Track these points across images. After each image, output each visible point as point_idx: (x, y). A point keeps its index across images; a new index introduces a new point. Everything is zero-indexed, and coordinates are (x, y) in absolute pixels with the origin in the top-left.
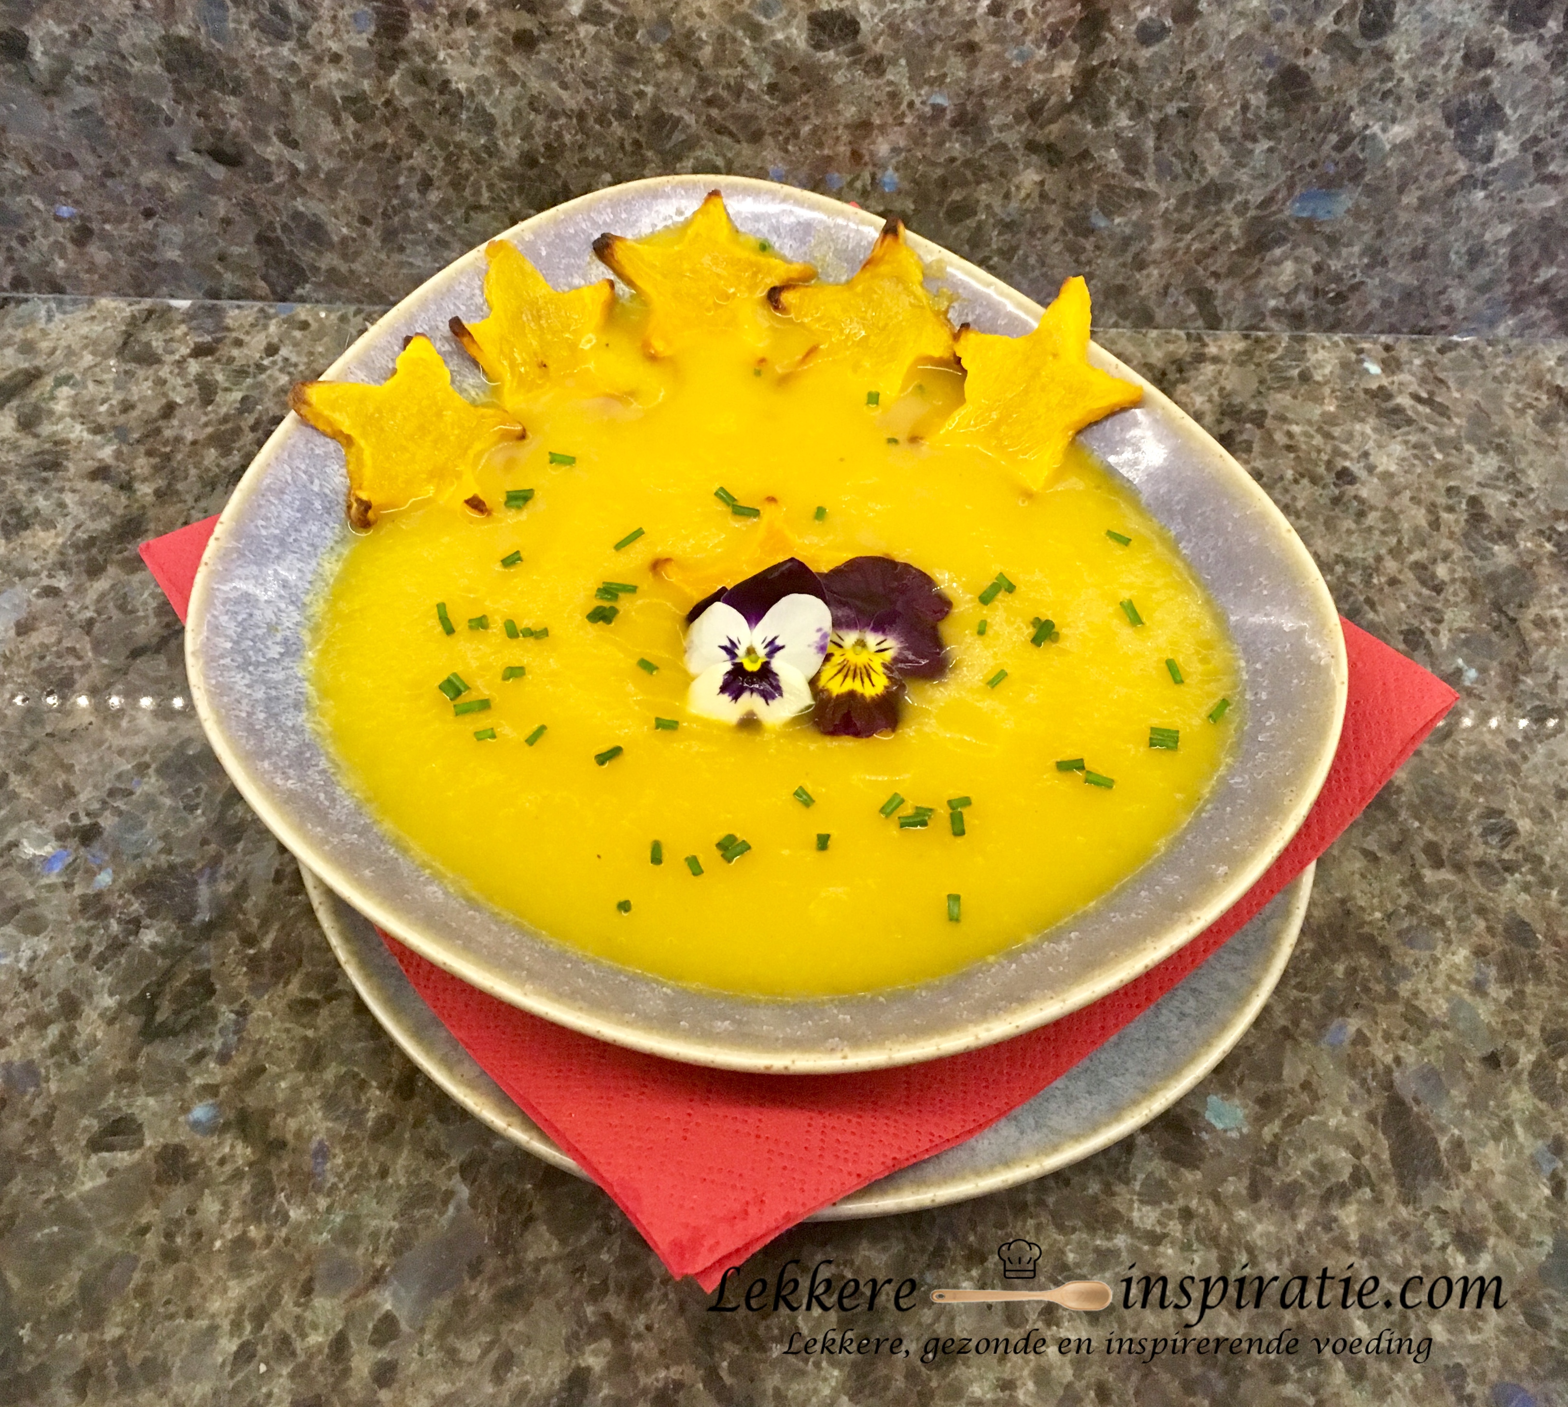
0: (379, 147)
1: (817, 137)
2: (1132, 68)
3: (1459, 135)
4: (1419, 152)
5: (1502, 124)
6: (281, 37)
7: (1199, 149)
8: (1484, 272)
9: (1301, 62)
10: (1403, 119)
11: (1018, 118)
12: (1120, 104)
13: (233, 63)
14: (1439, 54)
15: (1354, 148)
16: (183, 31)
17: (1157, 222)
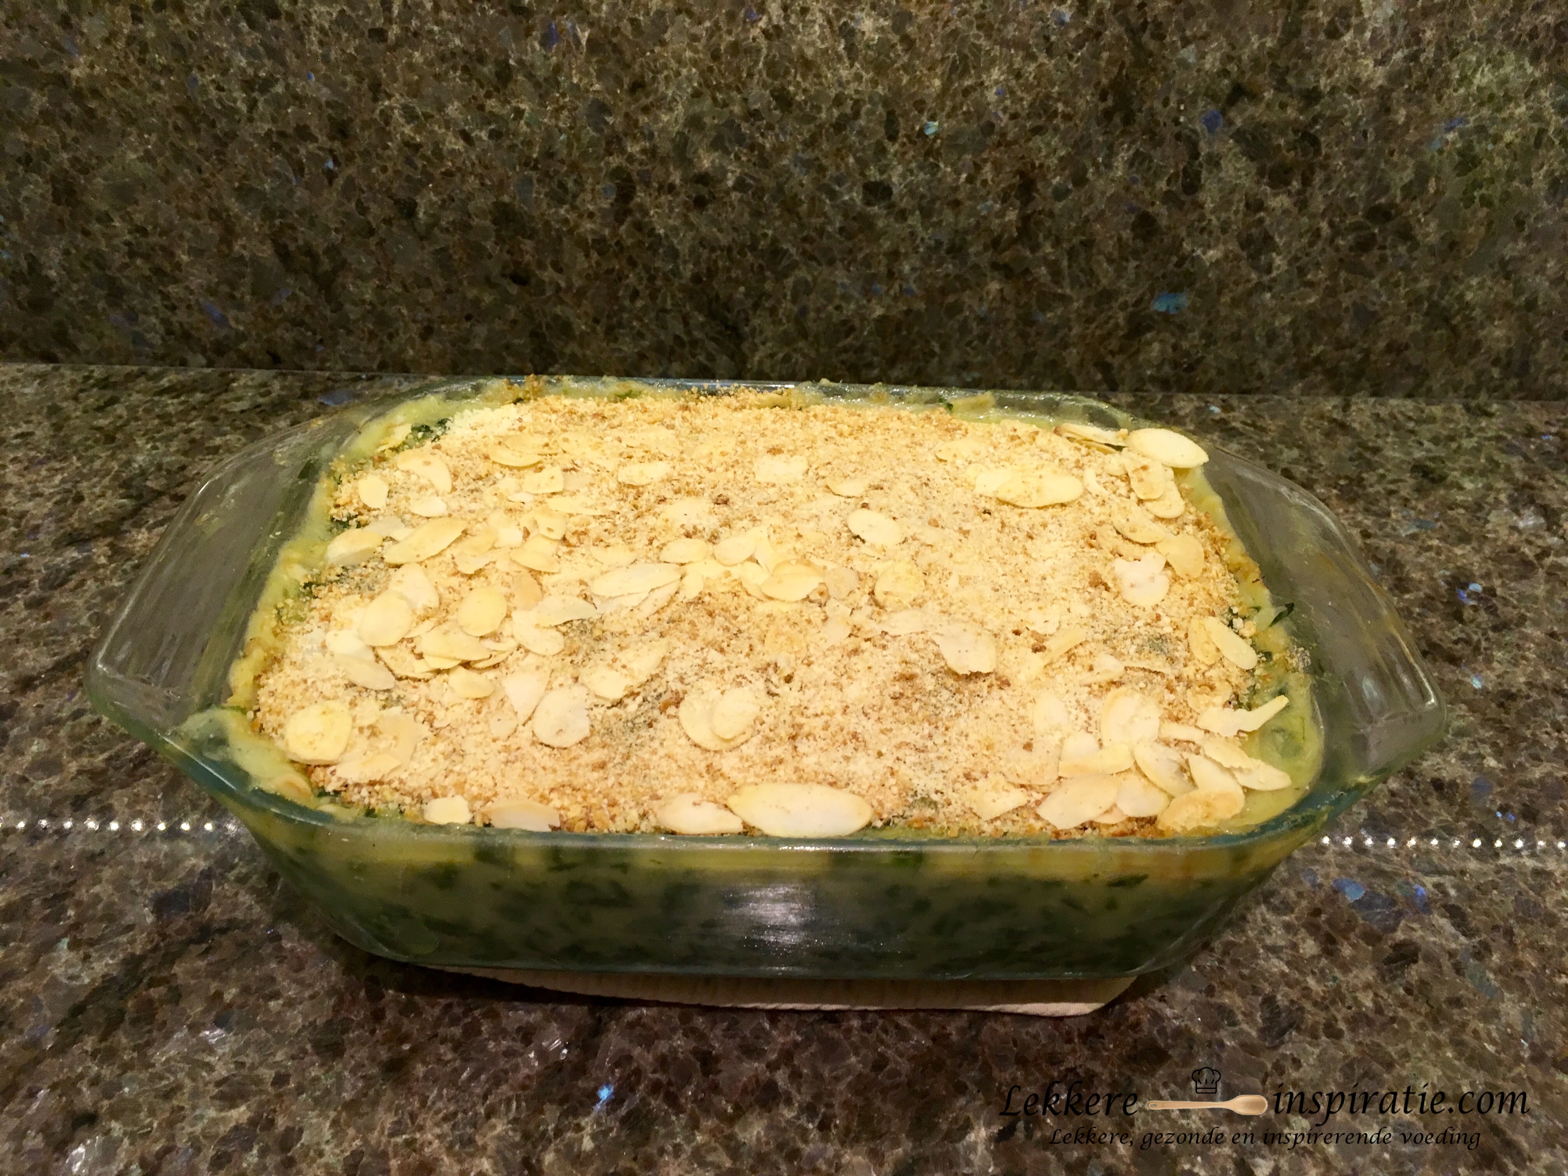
0: (610, 271)
1: (867, 263)
2: (1051, 214)
3: (1250, 256)
4: (1227, 267)
5: (1275, 248)
6: (561, 202)
7: (1095, 267)
8: (1279, 349)
9: (1150, 210)
10: (1216, 246)
11: (986, 248)
12: (1046, 238)
13: (532, 218)
14: (1230, 203)
15: (1187, 265)
16: (506, 198)
17: (1073, 316)
